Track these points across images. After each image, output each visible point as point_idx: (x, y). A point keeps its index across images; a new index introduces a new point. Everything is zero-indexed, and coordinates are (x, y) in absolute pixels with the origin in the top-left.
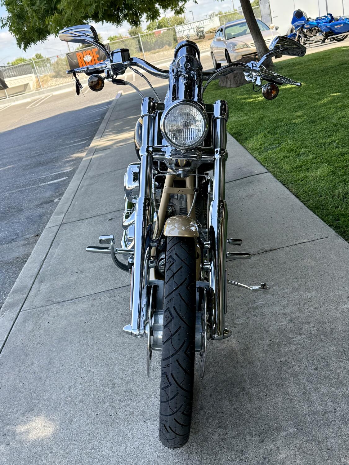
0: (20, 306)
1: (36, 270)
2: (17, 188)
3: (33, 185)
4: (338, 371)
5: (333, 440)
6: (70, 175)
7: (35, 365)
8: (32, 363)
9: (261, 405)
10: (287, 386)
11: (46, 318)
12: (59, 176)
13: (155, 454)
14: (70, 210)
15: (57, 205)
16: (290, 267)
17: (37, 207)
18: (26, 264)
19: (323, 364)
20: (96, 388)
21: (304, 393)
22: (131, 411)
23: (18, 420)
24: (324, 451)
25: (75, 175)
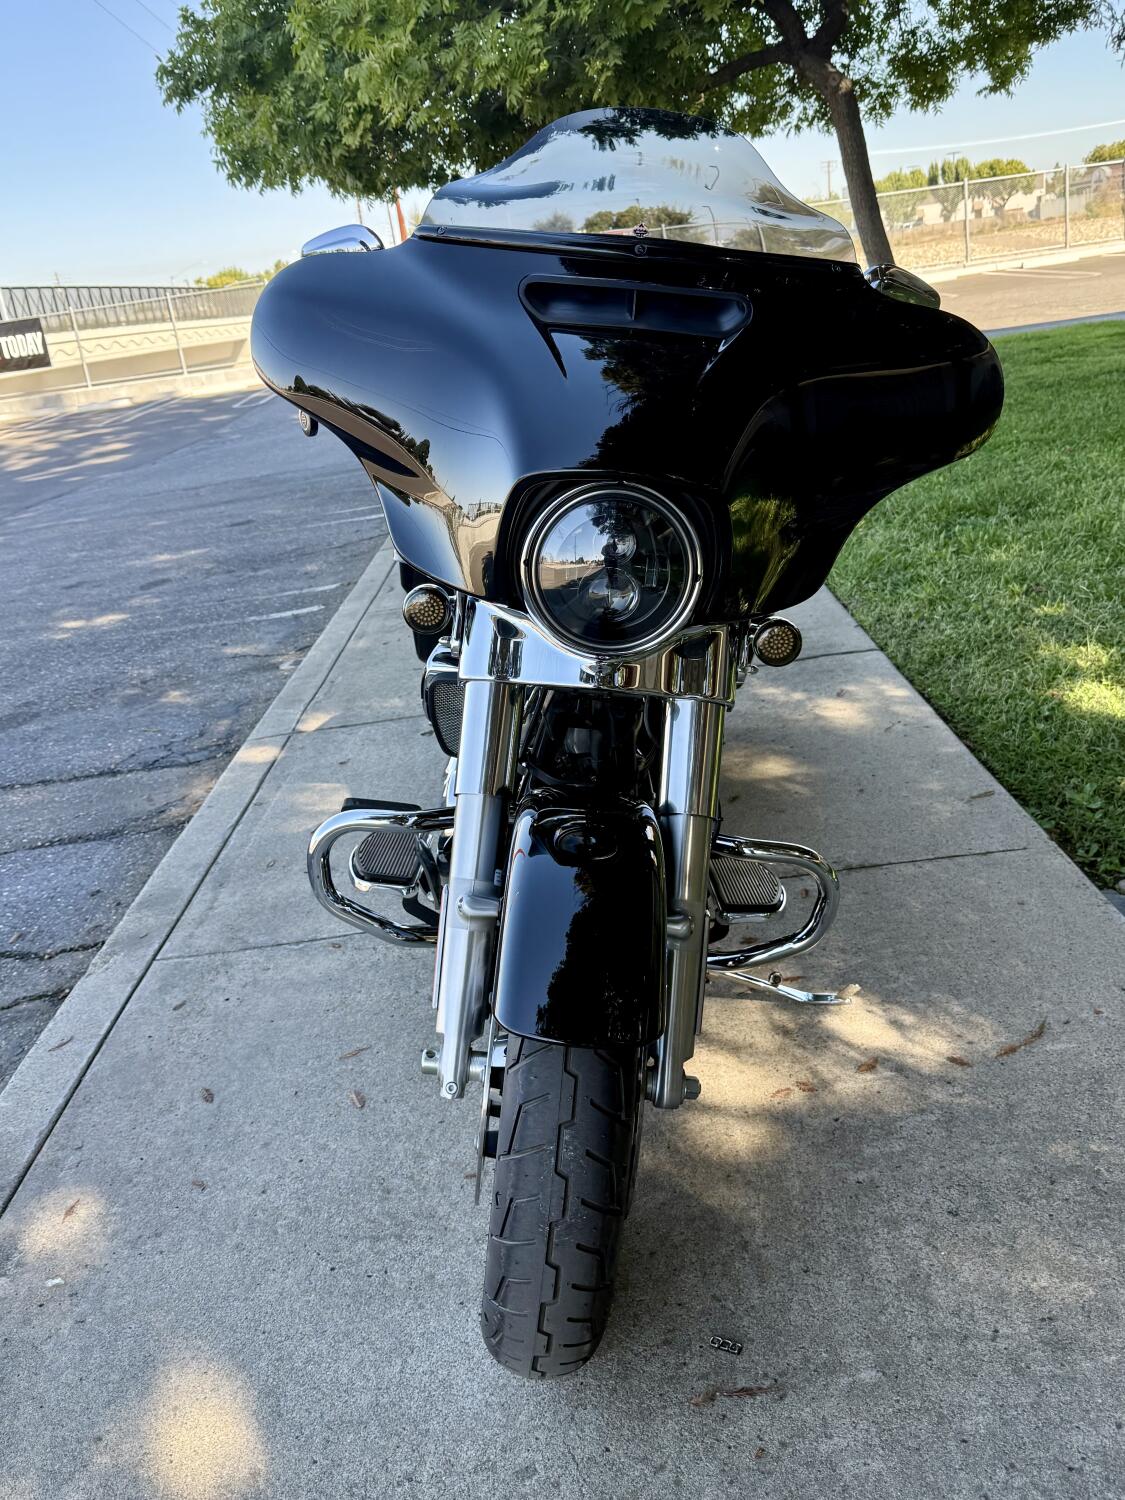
0: (157, 946)
1: (212, 851)
2: (185, 620)
3: (225, 618)
4: (1015, 1223)
5: (981, 1417)
6: (331, 602)
7: (179, 1112)
8: (171, 1106)
9: (789, 1295)
10: (868, 1252)
11: (224, 985)
12: (302, 602)
13: (480, 1396)
14: (320, 696)
15: (286, 677)
16: (913, 920)
17: (233, 681)
18: (184, 832)
19: (975, 1201)
20: (337, 1196)
21: (914, 1277)
22: (427, 1269)
23: (115, 1256)
24: (952, 1445)
25: (346, 602)
